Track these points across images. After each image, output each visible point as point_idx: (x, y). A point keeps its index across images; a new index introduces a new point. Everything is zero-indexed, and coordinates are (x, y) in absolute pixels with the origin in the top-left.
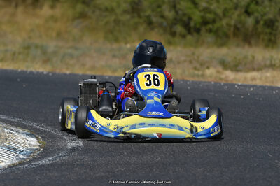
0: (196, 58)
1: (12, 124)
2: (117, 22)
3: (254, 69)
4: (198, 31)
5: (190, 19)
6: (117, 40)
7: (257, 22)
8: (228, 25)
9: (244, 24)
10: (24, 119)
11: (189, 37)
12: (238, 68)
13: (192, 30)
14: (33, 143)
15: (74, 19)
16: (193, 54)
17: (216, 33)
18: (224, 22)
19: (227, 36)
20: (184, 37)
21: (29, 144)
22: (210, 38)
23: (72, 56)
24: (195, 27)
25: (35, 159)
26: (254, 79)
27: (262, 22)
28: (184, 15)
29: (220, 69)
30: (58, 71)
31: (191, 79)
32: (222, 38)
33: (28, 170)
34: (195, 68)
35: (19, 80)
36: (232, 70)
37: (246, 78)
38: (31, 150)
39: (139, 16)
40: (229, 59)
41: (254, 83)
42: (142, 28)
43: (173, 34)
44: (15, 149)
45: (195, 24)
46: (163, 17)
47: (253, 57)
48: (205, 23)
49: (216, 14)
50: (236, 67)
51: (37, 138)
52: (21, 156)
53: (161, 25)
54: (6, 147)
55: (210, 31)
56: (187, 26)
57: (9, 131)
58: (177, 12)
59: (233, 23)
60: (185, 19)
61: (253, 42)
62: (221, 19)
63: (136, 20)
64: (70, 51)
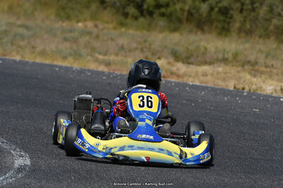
0: (148, 46)
3: (206, 63)
4: (151, 14)
6: (68, 18)
7: (212, 9)
8: (182, 10)
9: (198, 10)
11: (141, 19)
12: (190, 61)
13: (145, 13)
18: (178, 6)
19: (180, 21)
22: (162, 22)
24: (148, 10)
27: (216, 9)
29: (172, 60)
36: (183, 63)
43: (126, 15)
45: (148, 7)
47: (206, 49)
48: (158, 6)
55: (163, 15)
59: (187, 8)
61: (206, 28)
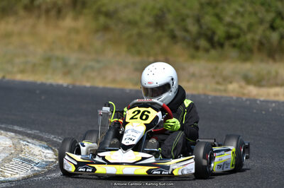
1: (29, 136)
2: (140, 35)
5: (214, 33)
10: (41, 131)
14: (49, 156)
15: (97, 31)
16: (216, 68)
17: (240, 47)
20: (207, 51)
21: (45, 157)
23: (92, 68)
25: (50, 171)
26: (276, 95)
28: (208, 29)
30: (78, 84)
31: (212, 94)
32: (246, 53)
33: (42, 182)
34: (218, 83)
35: (38, 92)
37: (268, 95)
38: (46, 162)
39: (163, 30)
40: (252, 74)
41: (276, 99)
42: (165, 42)
44: (30, 161)
46: (186, 30)
49: (240, 29)
50: (259, 82)
51: (53, 150)
52: (36, 168)
53: (184, 39)
54: (22, 159)
56: (210, 40)
57: (25, 143)
58: (201, 27)
60: (209, 33)
62: (245, 34)
63: (160, 33)
64: (91, 63)
